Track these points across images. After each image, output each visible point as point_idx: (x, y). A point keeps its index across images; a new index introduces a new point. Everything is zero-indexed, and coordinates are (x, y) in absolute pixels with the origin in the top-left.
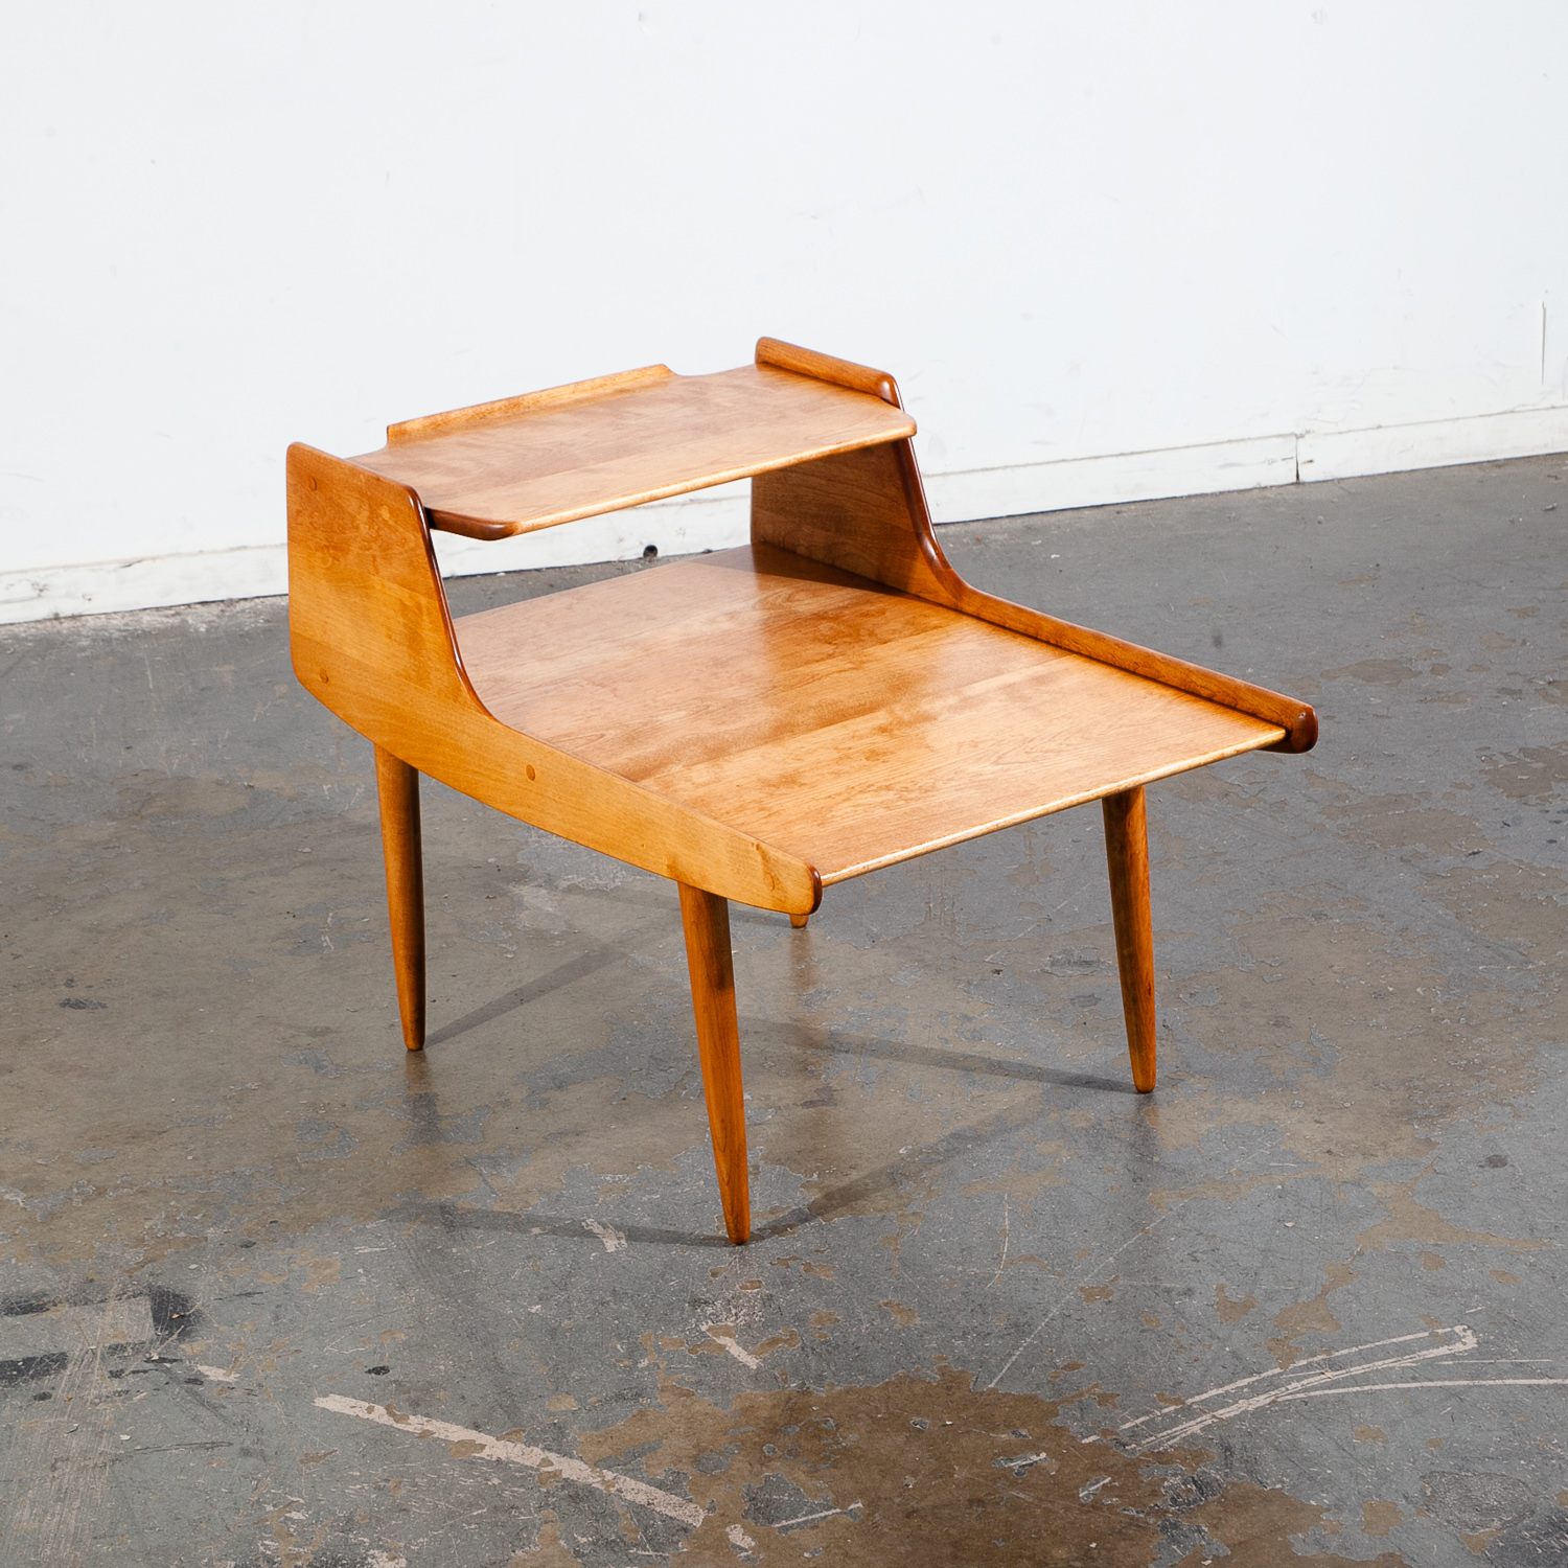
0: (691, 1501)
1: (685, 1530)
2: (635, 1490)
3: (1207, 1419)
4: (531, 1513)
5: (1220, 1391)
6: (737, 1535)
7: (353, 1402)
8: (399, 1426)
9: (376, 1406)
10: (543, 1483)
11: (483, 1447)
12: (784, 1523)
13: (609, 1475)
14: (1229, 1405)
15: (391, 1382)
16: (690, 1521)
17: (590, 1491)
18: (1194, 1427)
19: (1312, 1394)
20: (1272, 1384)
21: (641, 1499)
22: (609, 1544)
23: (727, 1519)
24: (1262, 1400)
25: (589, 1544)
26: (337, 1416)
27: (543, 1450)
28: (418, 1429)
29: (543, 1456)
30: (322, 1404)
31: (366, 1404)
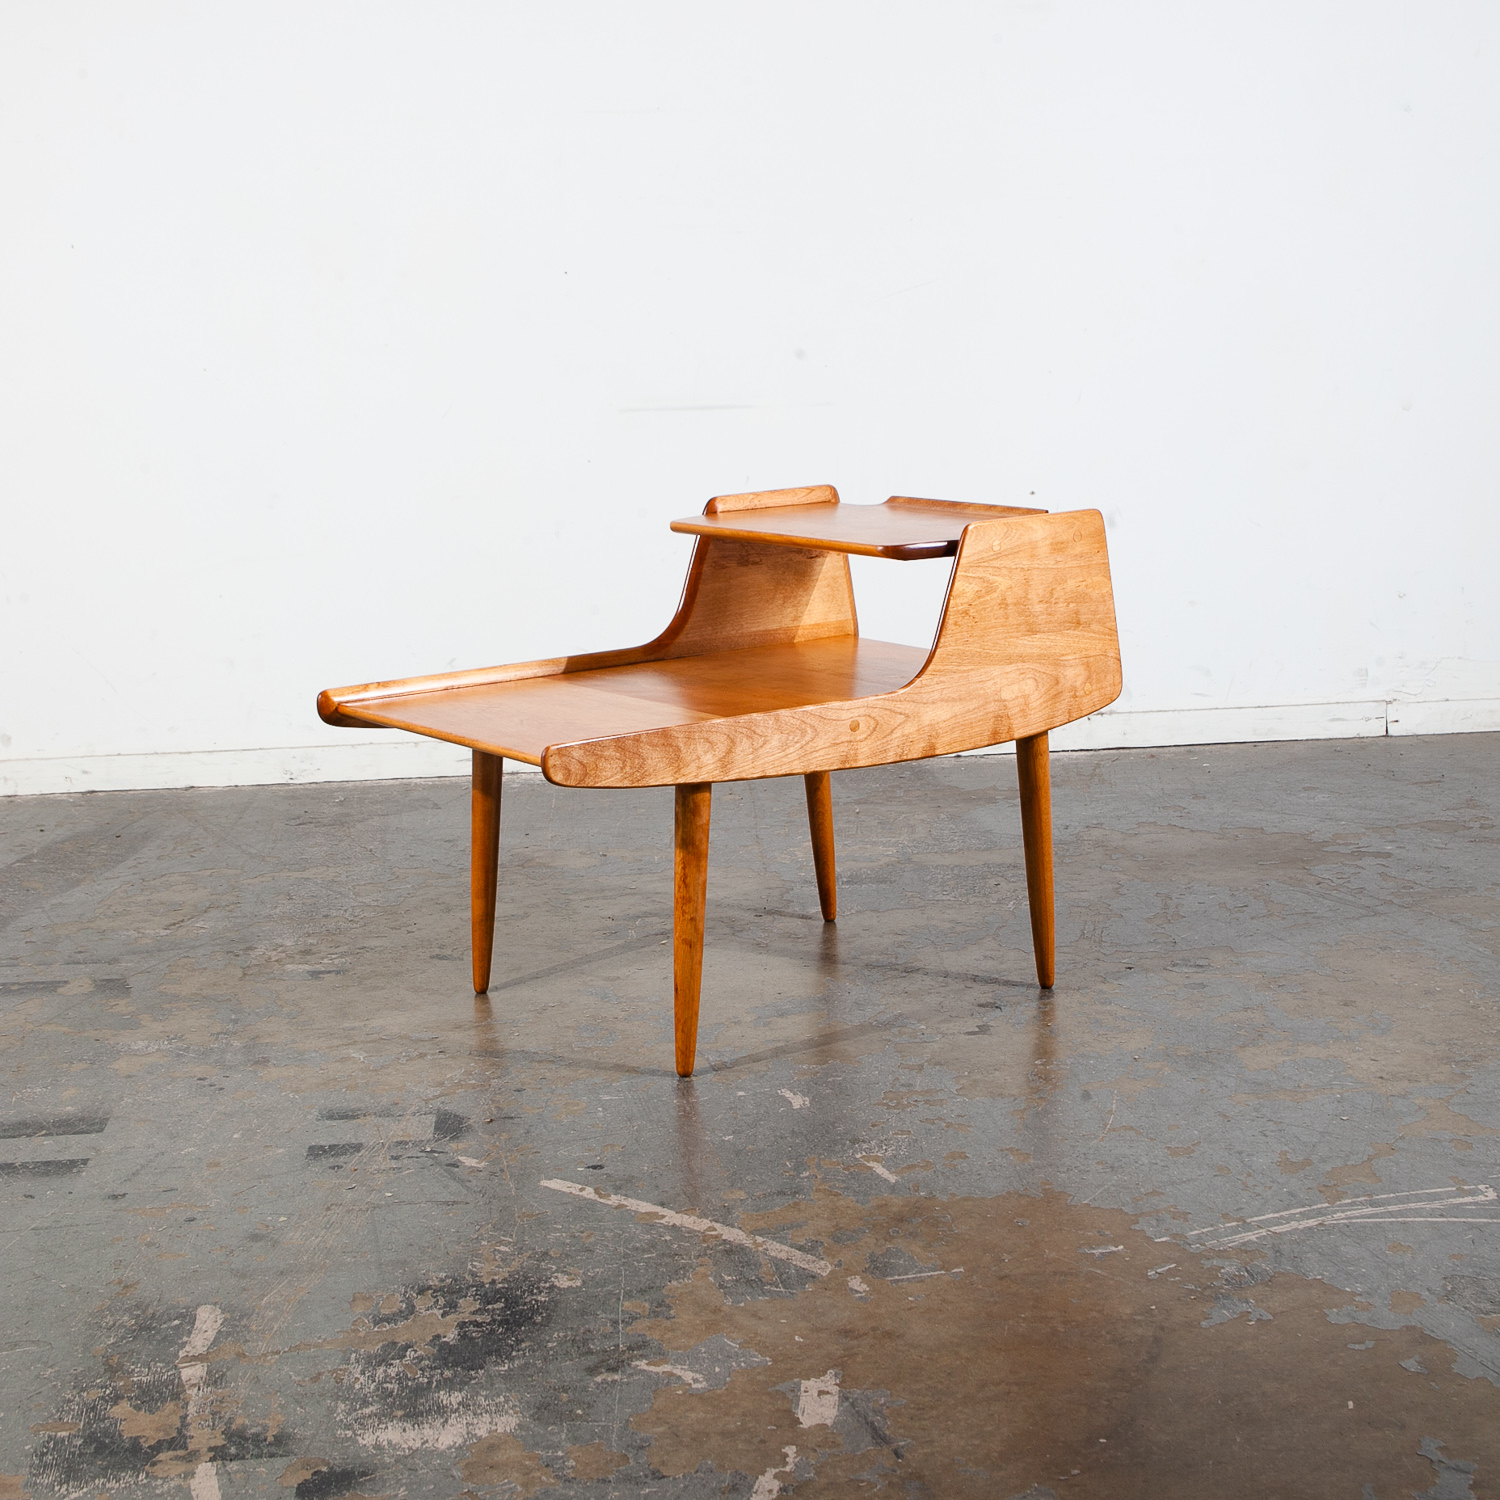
0: (822, 1259)
1: (814, 1277)
2: (778, 1250)
3: (1263, 1232)
4: (690, 1259)
5: (1276, 1215)
6: (856, 1283)
7: (570, 1184)
8: (602, 1200)
9: (587, 1188)
10: (704, 1241)
11: (663, 1217)
12: (897, 1277)
13: (760, 1239)
14: (1282, 1224)
15: (603, 1174)
16: (819, 1271)
17: (741, 1248)
18: (1251, 1236)
19: (1354, 1221)
20: (1320, 1213)
21: (783, 1256)
22: (749, 1282)
23: (850, 1272)
24: (1312, 1222)
25: (733, 1281)
26: (555, 1192)
27: (711, 1221)
28: (616, 1203)
29: (710, 1225)
30: (545, 1185)
31: (580, 1186)
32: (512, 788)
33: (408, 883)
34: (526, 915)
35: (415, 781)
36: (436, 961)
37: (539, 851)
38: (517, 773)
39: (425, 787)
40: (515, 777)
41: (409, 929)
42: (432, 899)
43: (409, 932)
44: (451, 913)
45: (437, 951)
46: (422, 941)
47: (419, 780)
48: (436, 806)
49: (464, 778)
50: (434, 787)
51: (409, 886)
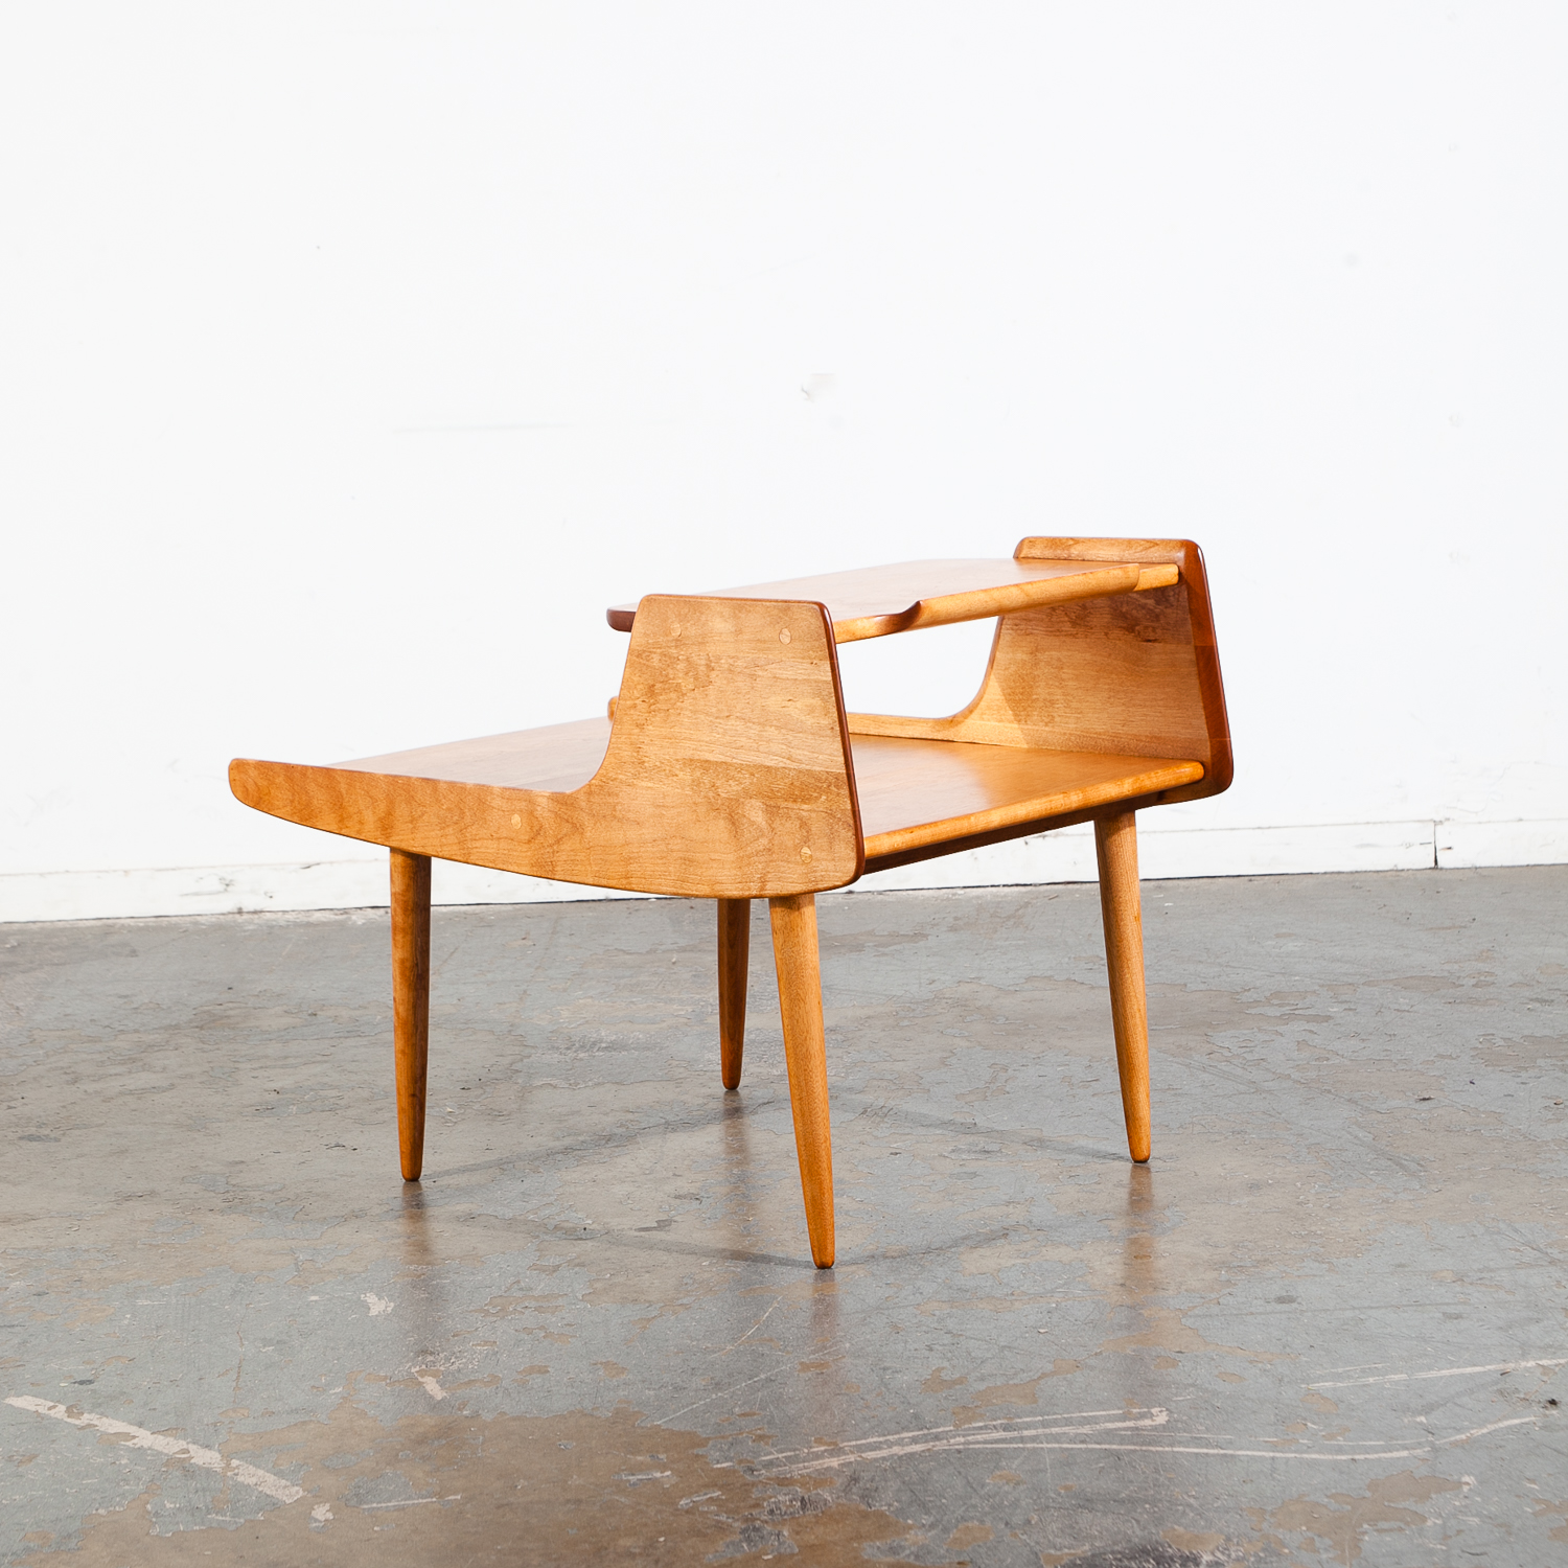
0: (297, 1485)
1: (274, 1504)
2: (251, 1475)
4: (137, 1485)
6: (321, 1511)
7: (41, 1402)
9: (60, 1406)
10: (167, 1465)
11: (134, 1437)
12: (374, 1505)
13: (235, 1463)
15: (88, 1390)
16: (285, 1499)
17: (208, 1473)
21: (252, 1481)
23: (321, 1499)
25: (174, 1509)
26: (21, 1411)
27: (188, 1443)
28: (86, 1422)
29: (185, 1447)
30: (10, 1402)
31: (52, 1404)
32: (245, 931)
33: (42, 1048)
34: (172, 1086)
35: (122, 921)
36: (22, 1143)
37: (231, 1009)
38: (261, 912)
39: (130, 930)
40: (256, 916)
41: (12, 1104)
42: (62, 1068)
43: (10, 1108)
44: (77, 1085)
45: (33, 1130)
46: (20, 1119)
47: (128, 921)
48: (134, 953)
49: (188, 919)
50: (146, 929)
51: (41, 1052)
